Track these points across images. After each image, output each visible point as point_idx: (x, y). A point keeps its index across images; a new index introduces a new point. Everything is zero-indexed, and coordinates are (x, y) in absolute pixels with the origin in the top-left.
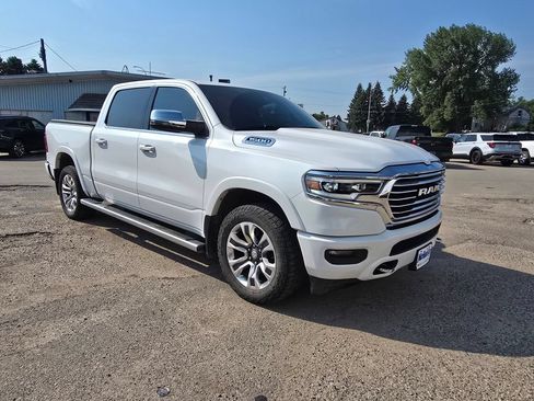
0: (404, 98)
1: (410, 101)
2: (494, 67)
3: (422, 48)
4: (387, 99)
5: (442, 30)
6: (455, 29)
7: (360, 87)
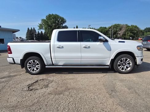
0: (42, 32)
1: (43, 33)
2: (63, 24)
3: (45, 19)
4: (37, 32)
5: (50, 15)
6: (53, 15)
7: (28, 29)
